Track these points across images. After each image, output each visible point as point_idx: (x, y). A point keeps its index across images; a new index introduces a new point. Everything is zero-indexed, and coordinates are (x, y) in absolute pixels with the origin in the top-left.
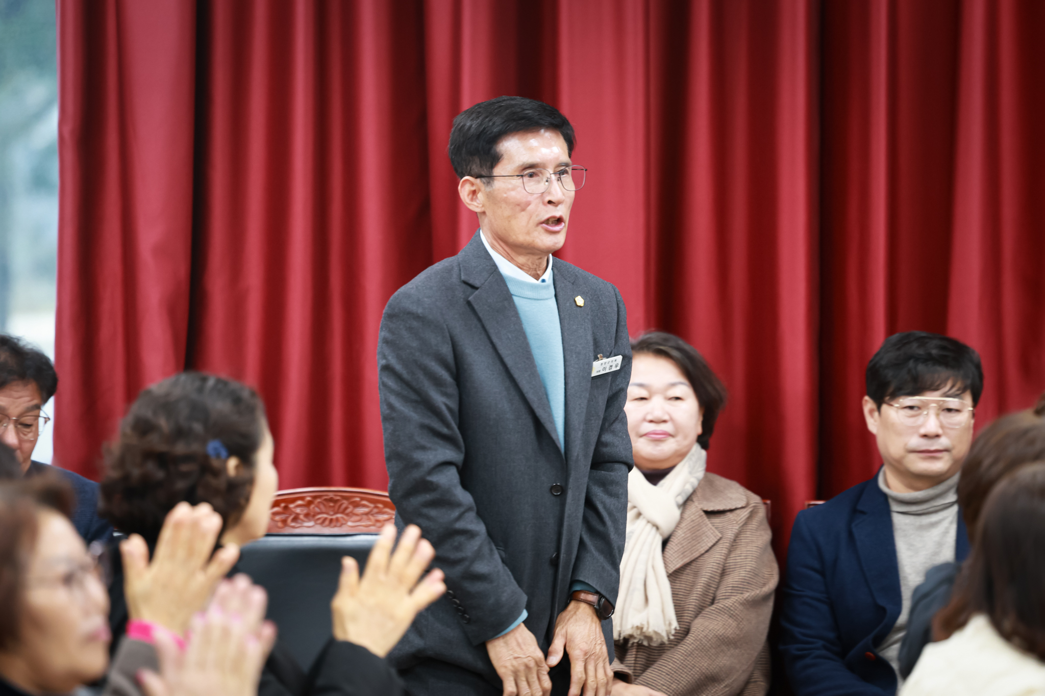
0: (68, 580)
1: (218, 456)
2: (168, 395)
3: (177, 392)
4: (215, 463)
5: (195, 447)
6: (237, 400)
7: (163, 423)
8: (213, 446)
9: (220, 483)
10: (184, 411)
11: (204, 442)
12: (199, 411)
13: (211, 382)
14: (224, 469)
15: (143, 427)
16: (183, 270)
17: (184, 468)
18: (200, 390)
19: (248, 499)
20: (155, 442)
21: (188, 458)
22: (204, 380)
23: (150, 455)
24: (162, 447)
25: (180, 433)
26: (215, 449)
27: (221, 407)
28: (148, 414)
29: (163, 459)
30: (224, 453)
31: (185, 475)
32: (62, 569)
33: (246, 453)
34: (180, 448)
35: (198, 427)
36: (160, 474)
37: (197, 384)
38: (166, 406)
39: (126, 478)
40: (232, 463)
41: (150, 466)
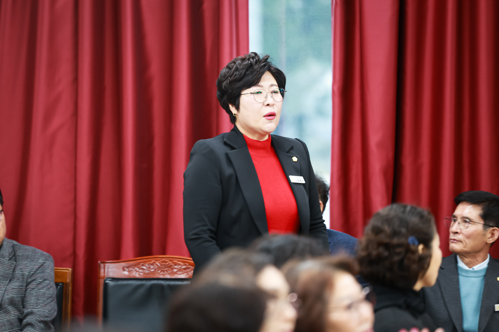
0: (349, 307)
1: (414, 244)
2: (388, 215)
3: (392, 213)
4: (413, 248)
5: (402, 240)
6: (422, 217)
7: (387, 228)
8: (411, 239)
9: (416, 257)
10: (396, 223)
11: (407, 237)
12: (404, 222)
13: (409, 208)
14: (416, 251)
15: (377, 231)
16: (391, 155)
17: (398, 250)
18: (404, 212)
19: (429, 265)
20: (383, 238)
21: (399, 245)
22: (405, 207)
23: (380, 244)
24: (386, 240)
25: (395, 233)
26: (412, 241)
27: (414, 220)
28: (379, 224)
29: (387, 246)
30: (416, 243)
31: (398, 254)
32: (346, 302)
33: (427, 243)
34: (395, 241)
35: (404, 230)
36: (386, 254)
37: (402, 209)
38: (388, 220)
39: (369, 255)
40: (421, 247)
41: (381, 250)
